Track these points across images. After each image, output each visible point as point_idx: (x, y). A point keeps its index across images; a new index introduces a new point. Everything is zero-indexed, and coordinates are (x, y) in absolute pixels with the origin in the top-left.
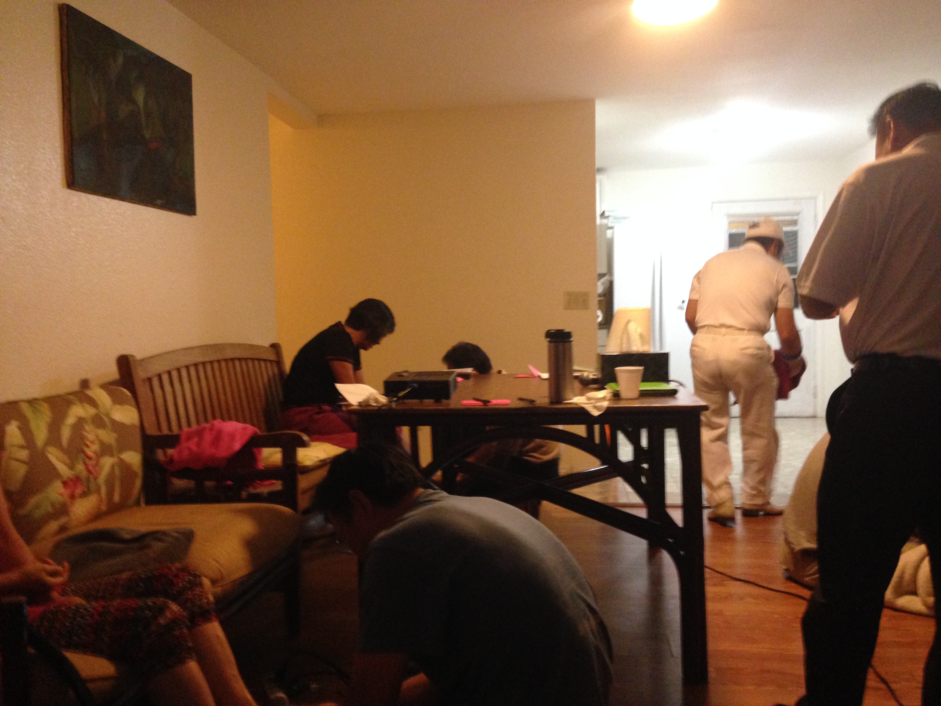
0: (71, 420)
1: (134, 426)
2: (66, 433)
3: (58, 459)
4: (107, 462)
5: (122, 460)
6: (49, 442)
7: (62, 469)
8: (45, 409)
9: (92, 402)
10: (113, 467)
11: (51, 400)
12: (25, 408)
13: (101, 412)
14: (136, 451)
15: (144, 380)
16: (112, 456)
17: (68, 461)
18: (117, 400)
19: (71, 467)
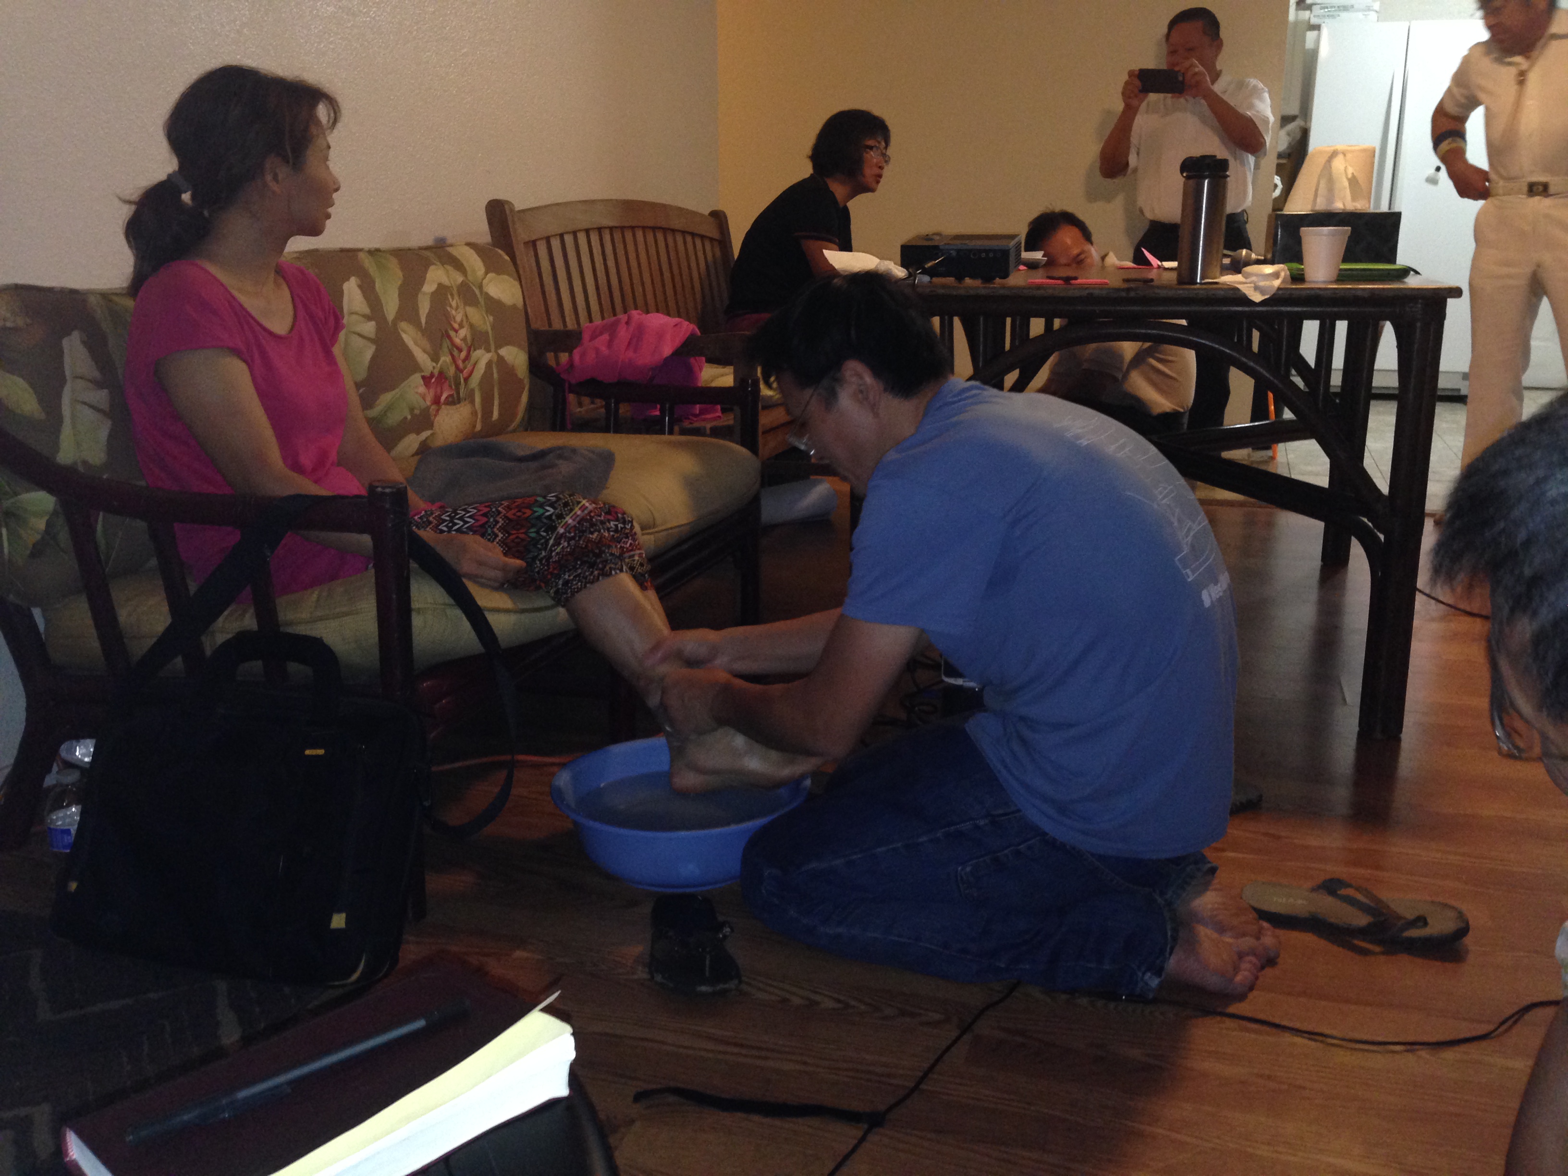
0: (429, 288)
1: (514, 307)
2: (424, 307)
3: (416, 343)
4: (482, 358)
5: (501, 359)
6: (401, 315)
7: (422, 357)
8: (393, 264)
9: (458, 265)
10: (489, 365)
11: (400, 254)
12: (367, 262)
13: (469, 281)
14: (520, 346)
15: (526, 243)
16: (488, 350)
17: (428, 347)
18: (492, 266)
19: (435, 358)
